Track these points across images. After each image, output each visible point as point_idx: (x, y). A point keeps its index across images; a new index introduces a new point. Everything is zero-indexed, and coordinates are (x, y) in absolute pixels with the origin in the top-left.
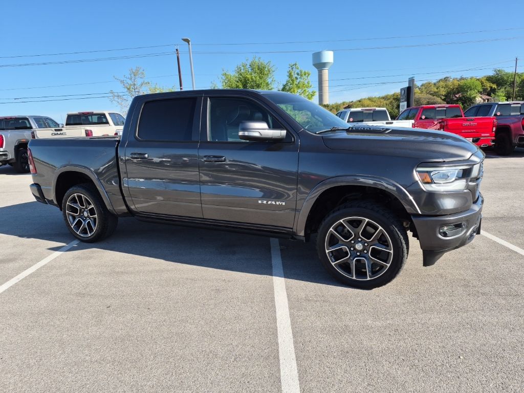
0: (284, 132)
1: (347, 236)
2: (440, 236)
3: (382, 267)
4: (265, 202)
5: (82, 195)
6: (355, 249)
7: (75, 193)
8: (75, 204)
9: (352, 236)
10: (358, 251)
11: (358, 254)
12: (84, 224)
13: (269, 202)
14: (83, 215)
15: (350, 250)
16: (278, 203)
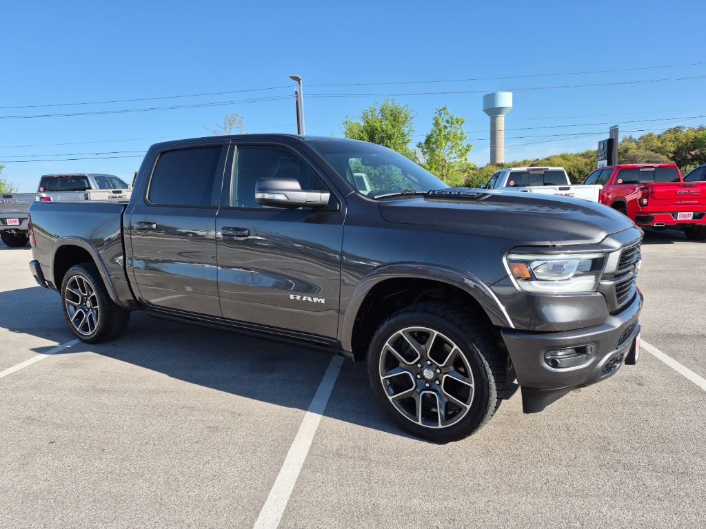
0: (325, 197)
1: (410, 356)
2: (546, 365)
3: (460, 409)
4: (298, 298)
5: (83, 278)
6: (423, 377)
7: (76, 274)
8: (75, 290)
9: (417, 356)
10: (427, 381)
11: (427, 385)
12: (86, 317)
13: (304, 299)
14: (86, 305)
15: (416, 378)
16: (315, 300)
